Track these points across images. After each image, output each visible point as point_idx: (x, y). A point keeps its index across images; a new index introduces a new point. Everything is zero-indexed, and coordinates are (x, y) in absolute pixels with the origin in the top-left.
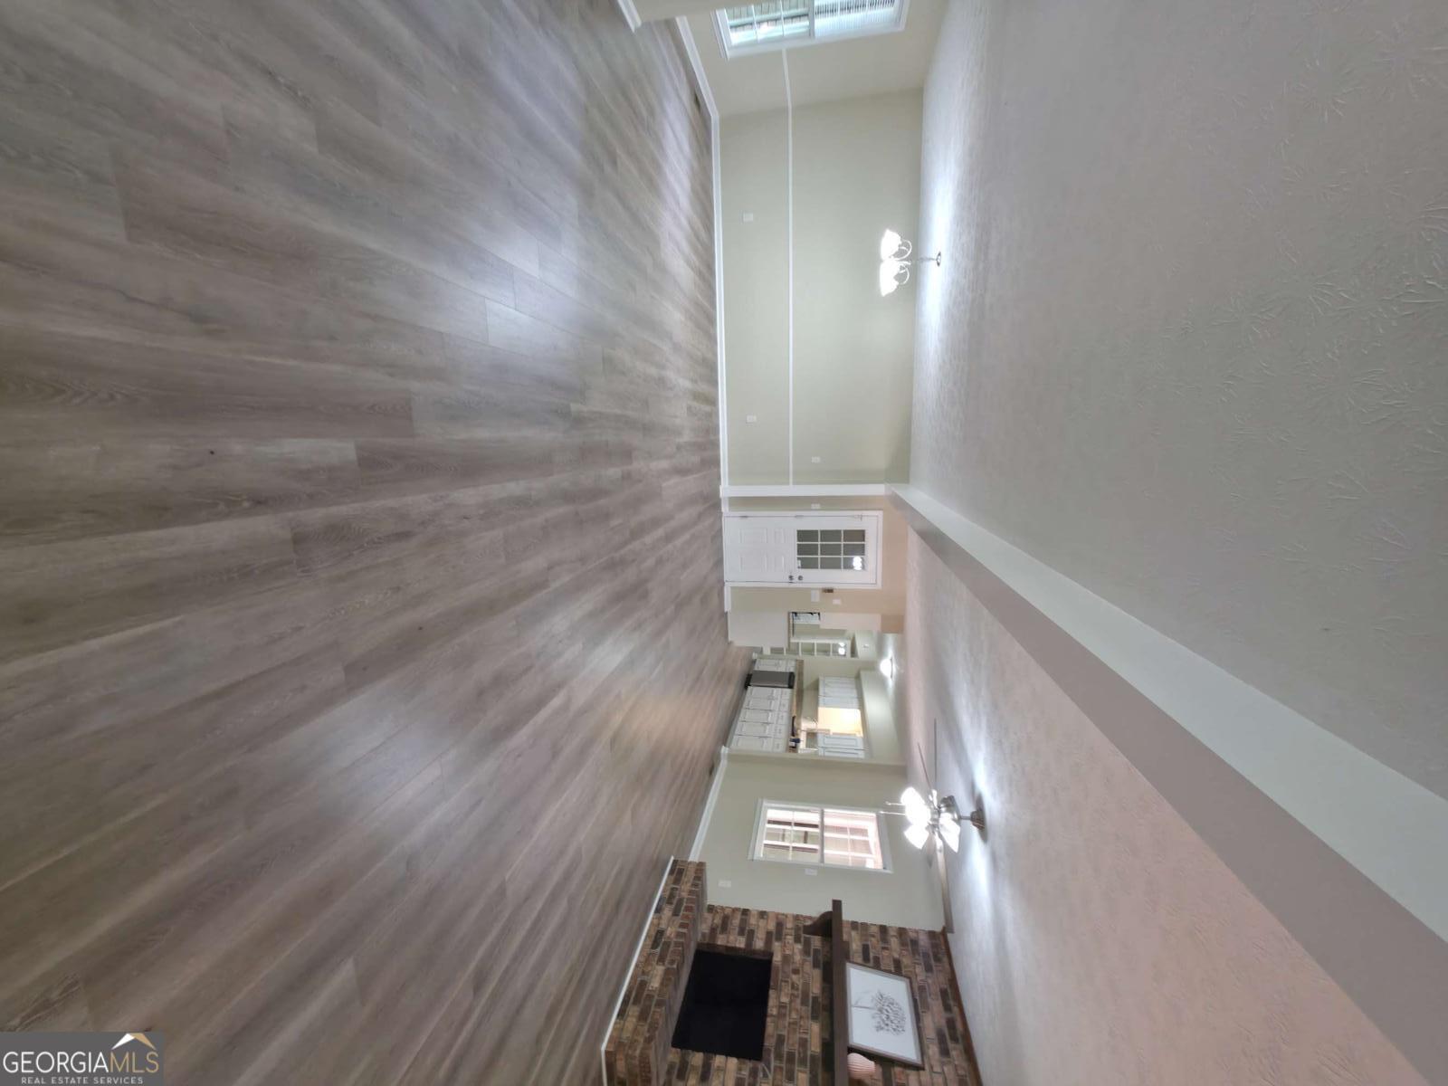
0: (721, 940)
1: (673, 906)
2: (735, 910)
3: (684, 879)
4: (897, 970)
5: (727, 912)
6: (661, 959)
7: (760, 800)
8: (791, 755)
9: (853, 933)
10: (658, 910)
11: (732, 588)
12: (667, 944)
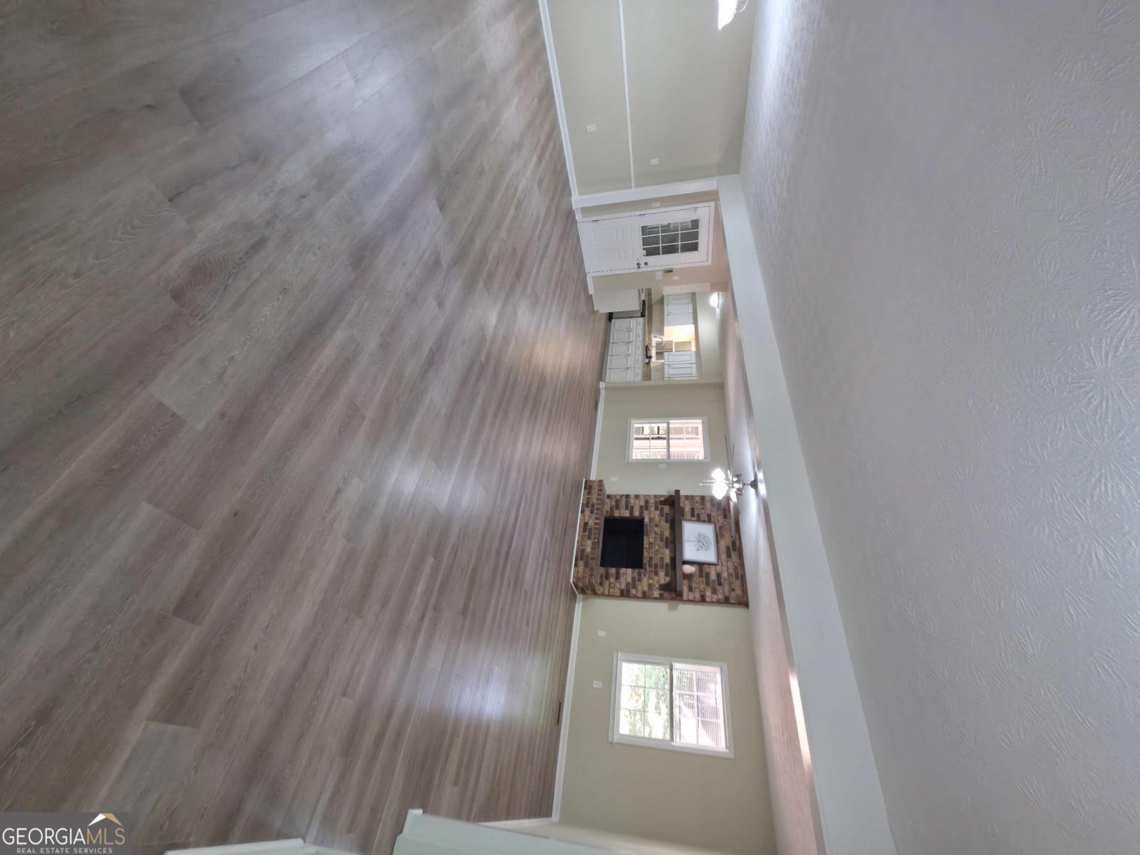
0: (617, 514)
1: (590, 508)
2: (621, 496)
3: (593, 491)
4: (709, 520)
5: (618, 497)
6: (589, 537)
7: (629, 420)
8: (648, 383)
9: (686, 502)
10: (582, 512)
11: (593, 277)
12: (590, 529)
